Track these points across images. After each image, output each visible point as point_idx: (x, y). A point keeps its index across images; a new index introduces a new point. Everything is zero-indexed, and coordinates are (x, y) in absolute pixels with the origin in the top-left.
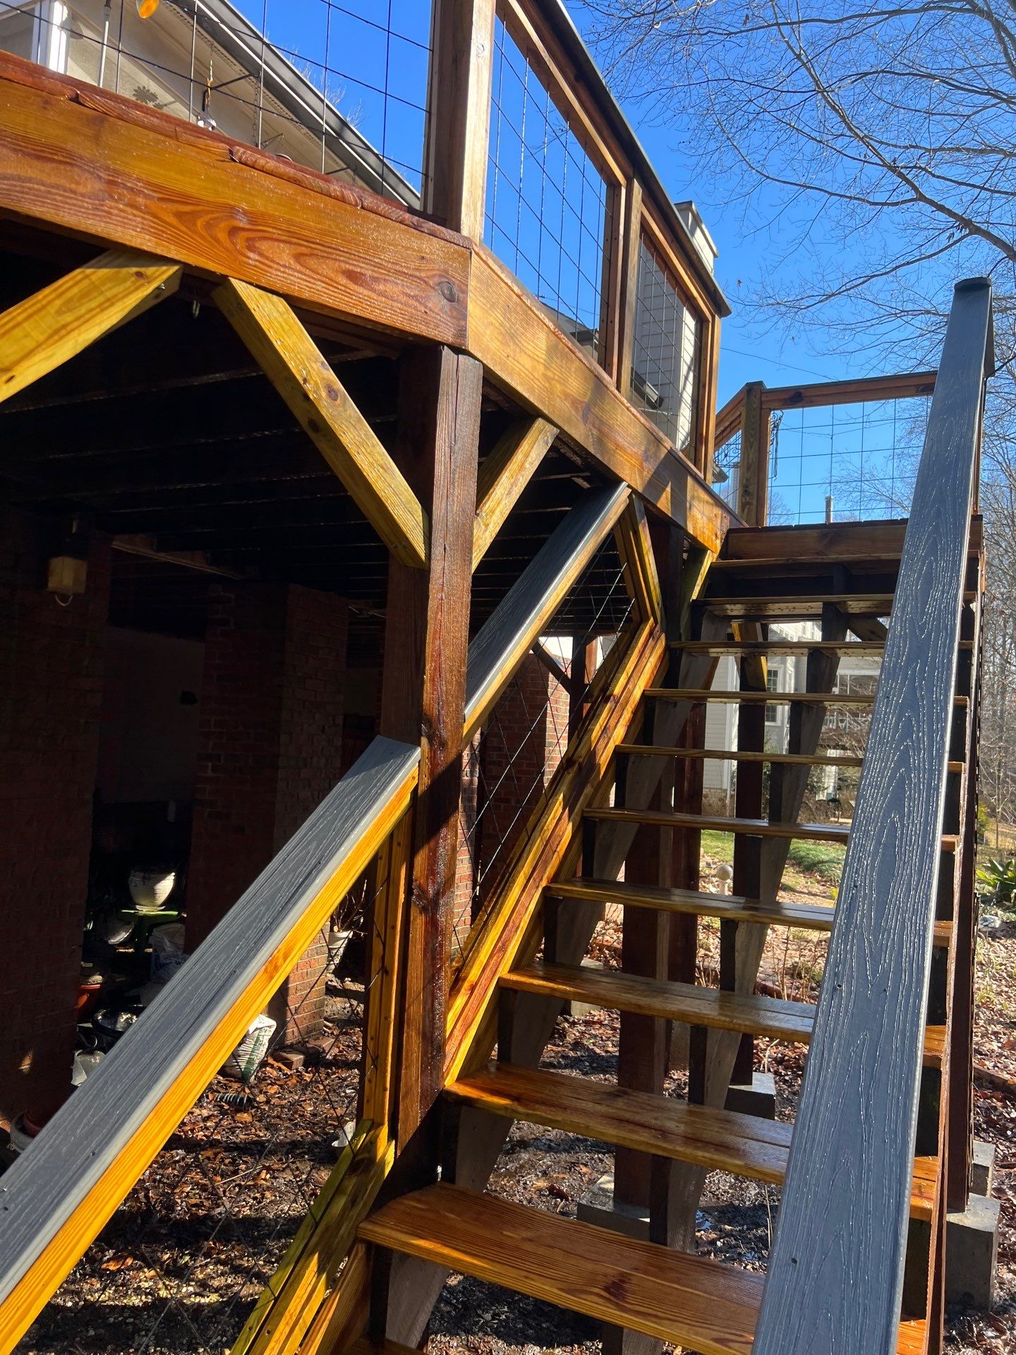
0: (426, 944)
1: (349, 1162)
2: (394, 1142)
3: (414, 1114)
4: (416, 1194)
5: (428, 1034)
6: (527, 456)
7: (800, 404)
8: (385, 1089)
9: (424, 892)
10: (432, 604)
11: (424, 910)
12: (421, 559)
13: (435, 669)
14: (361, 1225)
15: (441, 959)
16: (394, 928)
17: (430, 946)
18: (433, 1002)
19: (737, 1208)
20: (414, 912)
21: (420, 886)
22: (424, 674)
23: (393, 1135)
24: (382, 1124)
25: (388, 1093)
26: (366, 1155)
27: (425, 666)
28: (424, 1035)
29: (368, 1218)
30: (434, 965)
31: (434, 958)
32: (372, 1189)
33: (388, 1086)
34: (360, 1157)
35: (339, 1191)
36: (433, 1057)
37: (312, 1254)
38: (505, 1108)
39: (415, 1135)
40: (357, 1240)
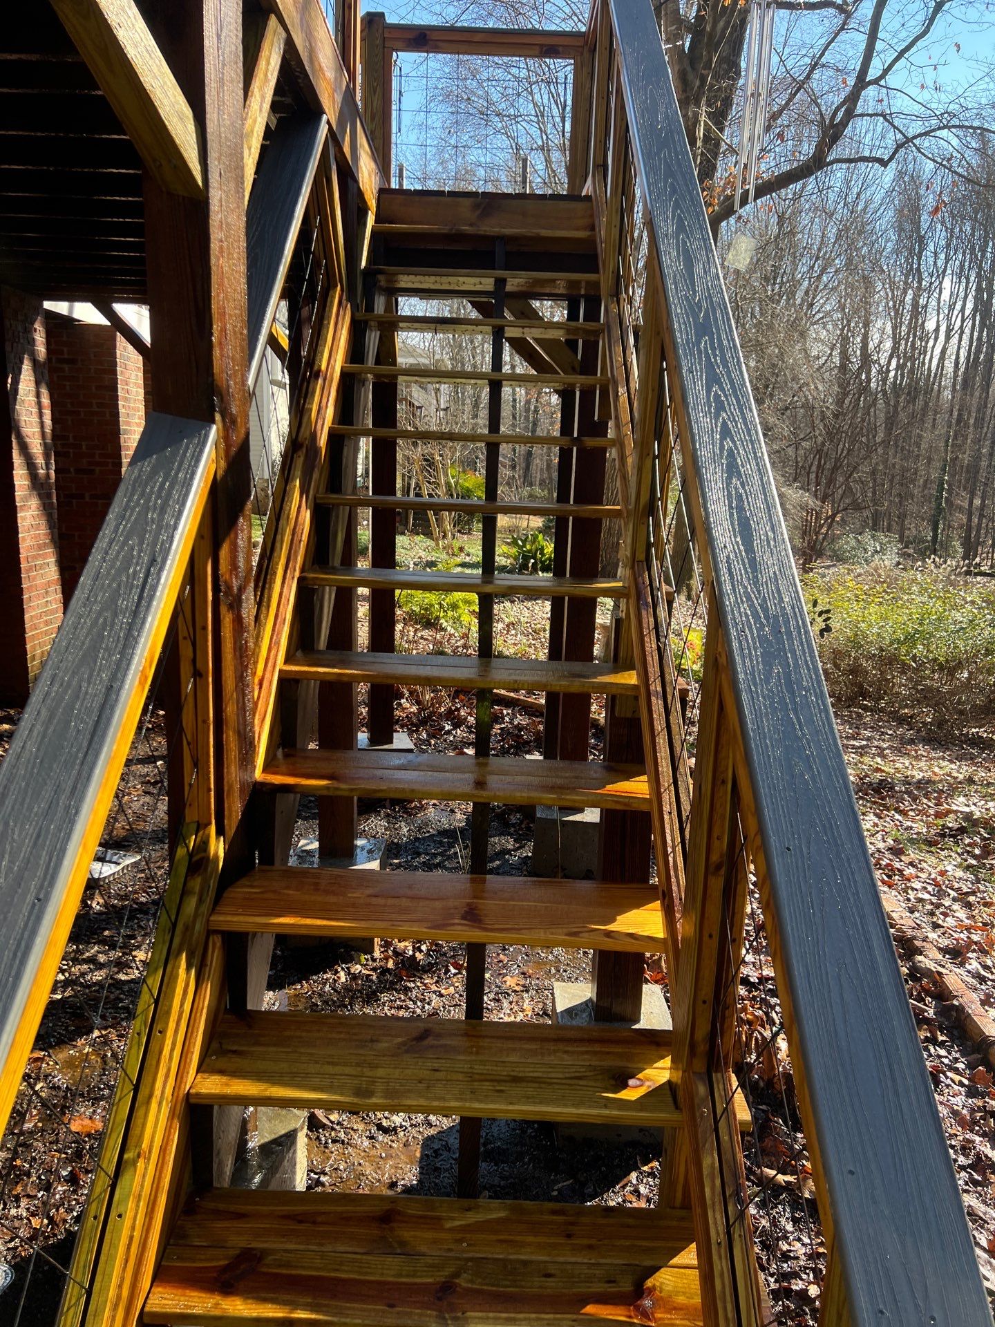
0: (235, 643)
1: (186, 864)
2: (222, 838)
3: (236, 808)
4: (244, 881)
5: (242, 731)
6: (268, 63)
7: (426, 48)
8: (209, 790)
9: (229, 587)
10: (214, 246)
11: (231, 607)
12: (198, 185)
13: (221, 330)
14: (212, 918)
15: (247, 656)
16: (205, 628)
17: (238, 643)
18: (244, 699)
19: (397, 844)
20: (223, 609)
21: (226, 582)
22: (212, 334)
23: (220, 831)
24: (210, 823)
25: (212, 793)
26: (202, 855)
27: (211, 325)
28: (239, 732)
29: (213, 911)
30: (242, 663)
31: (241, 657)
32: (213, 883)
33: (212, 787)
34: (196, 858)
35: (185, 893)
36: (246, 754)
37: (179, 954)
38: (326, 788)
39: (238, 827)
40: (210, 932)
